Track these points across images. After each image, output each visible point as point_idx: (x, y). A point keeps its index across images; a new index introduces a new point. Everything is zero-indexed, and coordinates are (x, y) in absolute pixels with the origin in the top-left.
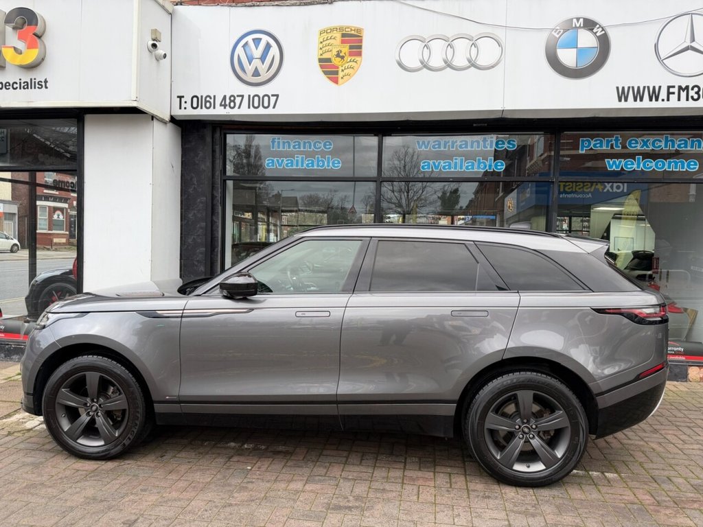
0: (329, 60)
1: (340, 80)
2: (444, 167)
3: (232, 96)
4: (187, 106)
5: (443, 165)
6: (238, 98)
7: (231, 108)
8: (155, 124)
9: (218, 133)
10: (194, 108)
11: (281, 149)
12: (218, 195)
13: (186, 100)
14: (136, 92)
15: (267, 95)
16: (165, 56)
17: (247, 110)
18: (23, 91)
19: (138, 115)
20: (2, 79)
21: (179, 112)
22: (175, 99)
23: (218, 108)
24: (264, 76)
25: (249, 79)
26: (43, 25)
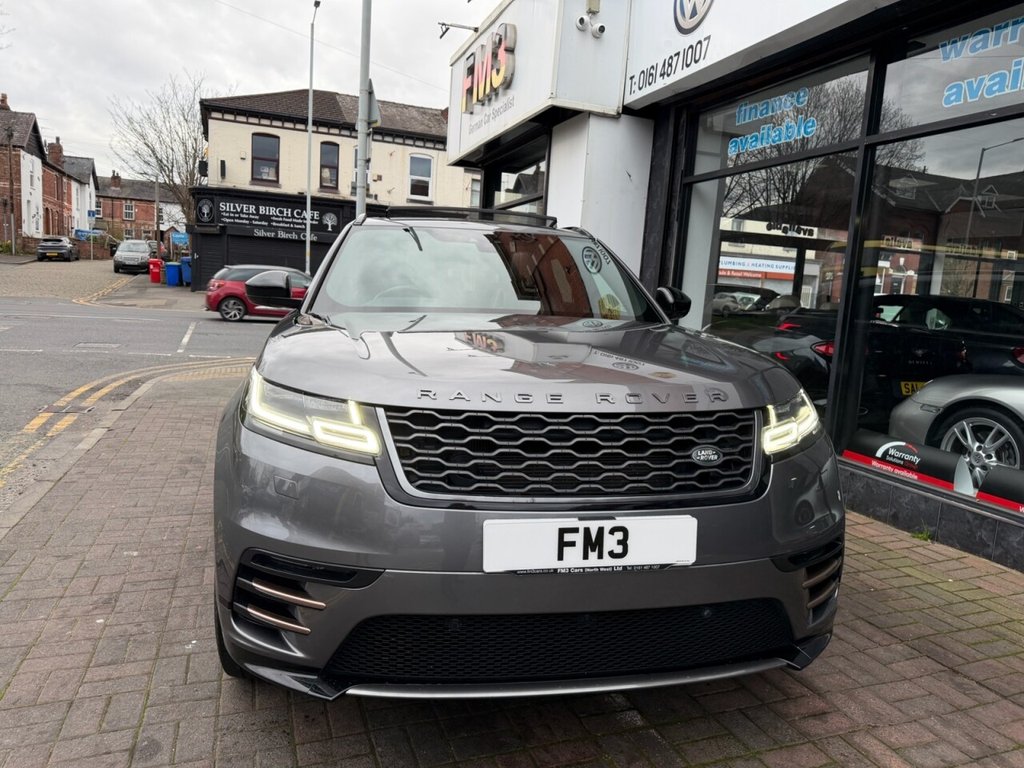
2: (990, 91)
3: (671, 58)
4: (635, 88)
5: (988, 84)
6: (675, 59)
7: (668, 75)
8: (593, 122)
9: (684, 116)
10: (640, 89)
11: (747, 121)
12: (676, 207)
13: (636, 80)
14: (552, 86)
15: (700, 42)
16: (602, 29)
17: (680, 74)
18: (504, 114)
19: (580, 116)
20: (496, 104)
21: (629, 99)
22: (629, 82)
23: (659, 79)
24: (701, 11)
25: (686, 24)
26: (513, 36)
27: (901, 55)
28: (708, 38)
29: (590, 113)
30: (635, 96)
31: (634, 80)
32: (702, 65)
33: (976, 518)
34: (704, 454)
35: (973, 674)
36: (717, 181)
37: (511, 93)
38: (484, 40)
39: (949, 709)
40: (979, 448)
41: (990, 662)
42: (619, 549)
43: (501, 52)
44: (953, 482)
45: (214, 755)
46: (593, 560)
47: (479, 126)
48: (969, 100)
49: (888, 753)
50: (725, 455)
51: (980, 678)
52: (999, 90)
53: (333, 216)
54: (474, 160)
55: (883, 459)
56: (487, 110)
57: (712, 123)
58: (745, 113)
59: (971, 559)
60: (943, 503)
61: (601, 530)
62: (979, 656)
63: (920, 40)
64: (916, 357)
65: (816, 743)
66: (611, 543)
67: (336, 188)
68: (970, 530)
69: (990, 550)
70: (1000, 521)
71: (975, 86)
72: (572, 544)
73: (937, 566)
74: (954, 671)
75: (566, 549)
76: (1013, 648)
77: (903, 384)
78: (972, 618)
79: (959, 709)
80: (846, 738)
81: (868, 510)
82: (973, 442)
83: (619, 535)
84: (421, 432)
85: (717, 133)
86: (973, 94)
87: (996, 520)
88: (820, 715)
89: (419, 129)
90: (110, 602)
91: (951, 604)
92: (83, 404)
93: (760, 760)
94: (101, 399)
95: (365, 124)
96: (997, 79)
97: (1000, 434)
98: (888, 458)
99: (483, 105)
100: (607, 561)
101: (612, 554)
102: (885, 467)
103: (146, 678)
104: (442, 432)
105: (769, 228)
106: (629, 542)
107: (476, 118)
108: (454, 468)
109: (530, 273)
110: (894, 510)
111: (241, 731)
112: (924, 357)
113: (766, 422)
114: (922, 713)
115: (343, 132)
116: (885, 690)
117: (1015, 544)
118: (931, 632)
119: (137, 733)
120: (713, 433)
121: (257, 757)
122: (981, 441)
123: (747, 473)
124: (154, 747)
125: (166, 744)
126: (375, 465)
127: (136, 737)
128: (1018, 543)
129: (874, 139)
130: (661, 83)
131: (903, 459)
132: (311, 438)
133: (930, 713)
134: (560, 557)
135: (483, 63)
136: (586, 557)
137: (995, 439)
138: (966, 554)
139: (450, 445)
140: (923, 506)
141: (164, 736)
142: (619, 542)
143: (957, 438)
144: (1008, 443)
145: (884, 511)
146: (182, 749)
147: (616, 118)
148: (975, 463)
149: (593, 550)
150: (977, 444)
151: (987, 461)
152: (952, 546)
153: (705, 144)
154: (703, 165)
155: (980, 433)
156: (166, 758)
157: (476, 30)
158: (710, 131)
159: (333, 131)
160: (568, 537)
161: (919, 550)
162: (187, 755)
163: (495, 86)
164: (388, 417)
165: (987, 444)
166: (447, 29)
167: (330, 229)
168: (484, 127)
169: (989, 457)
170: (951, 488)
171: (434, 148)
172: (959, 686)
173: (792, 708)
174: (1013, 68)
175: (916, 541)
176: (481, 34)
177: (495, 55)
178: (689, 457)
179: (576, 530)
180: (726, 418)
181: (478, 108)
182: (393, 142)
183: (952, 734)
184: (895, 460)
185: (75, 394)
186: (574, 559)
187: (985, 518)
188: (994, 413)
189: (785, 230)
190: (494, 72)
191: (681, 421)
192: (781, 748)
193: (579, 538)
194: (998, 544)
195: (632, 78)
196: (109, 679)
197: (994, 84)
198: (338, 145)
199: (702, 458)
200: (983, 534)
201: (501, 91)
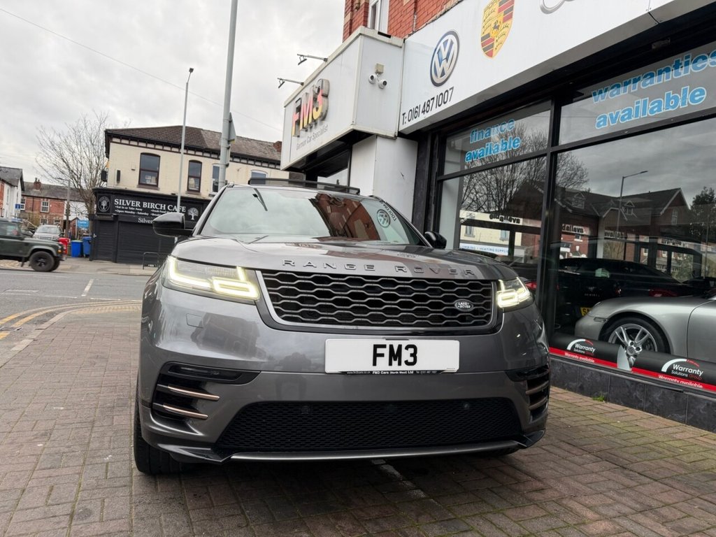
0: (488, 35)
1: (494, 52)
2: (623, 119)
3: (429, 101)
4: (406, 120)
5: (622, 115)
6: (431, 102)
7: (427, 112)
8: (379, 142)
9: (437, 138)
10: (409, 121)
11: (477, 140)
12: (433, 195)
13: (406, 115)
14: (353, 117)
15: (447, 91)
16: (385, 83)
17: (435, 111)
18: (321, 136)
19: (370, 137)
20: (315, 131)
21: (402, 128)
22: (402, 117)
23: (421, 114)
24: (447, 73)
25: (438, 81)
26: (327, 87)
27: (569, 101)
28: (452, 88)
29: (377, 135)
30: (406, 125)
31: (405, 115)
32: (449, 104)
33: (632, 384)
34: (463, 305)
35: (635, 469)
36: (458, 179)
37: (325, 123)
38: (308, 90)
39: (621, 487)
40: (632, 344)
41: (645, 462)
42: (411, 360)
43: (319, 97)
44: (616, 362)
45: (131, 516)
46: (395, 366)
47: (303, 144)
48: (611, 124)
49: (585, 509)
50: (475, 305)
51: (640, 471)
52: (628, 118)
53: (195, 210)
54: (299, 167)
55: (572, 351)
56: (309, 134)
57: (454, 144)
58: (475, 136)
59: (631, 411)
60: (611, 376)
61: (400, 347)
62: (638, 460)
63: (580, 91)
64: (590, 292)
65: (537, 504)
66: (406, 355)
67: (199, 191)
68: (629, 392)
69: (642, 404)
70: (647, 385)
71: (614, 116)
72: (382, 355)
73: (610, 415)
74: (623, 468)
75: (378, 358)
76: (660, 455)
77: (582, 309)
78: (633, 441)
79: (628, 487)
80: (558, 502)
81: (564, 385)
82: (628, 340)
83: (411, 350)
84: (286, 285)
85: (458, 151)
86: (613, 120)
87: (645, 384)
88: (541, 490)
89: (258, 154)
90: (47, 434)
91: (620, 433)
92: (13, 326)
93: (503, 514)
94: (26, 323)
95: (226, 142)
96: (627, 112)
97: (644, 334)
98: (575, 350)
99: (307, 131)
100: (404, 367)
101: (407, 363)
102: (574, 356)
103: (77, 476)
104: (298, 285)
105: (491, 218)
106: (417, 355)
107: (301, 140)
108: (307, 307)
109: (342, 227)
110: (581, 383)
111: (149, 504)
112: (594, 291)
113: (498, 288)
114: (604, 489)
115: (205, 154)
116: (580, 478)
117: (657, 399)
118: (608, 447)
119: (74, 505)
120: (467, 293)
121: (162, 517)
122: (632, 340)
123: (488, 317)
124: (87, 513)
125: (97, 512)
126: (255, 305)
127: (73, 507)
128: (659, 398)
129: (556, 149)
130: (422, 117)
131: (584, 350)
132: (212, 290)
133: (610, 490)
134: (375, 364)
135: (307, 105)
136: (390, 364)
137: (641, 337)
138: (628, 408)
139: (304, 293)
140: (598, 379)
141: (94, 506)
142: (412, 355)
143: (618, 338)
144: (649, 339)
145: (575, 384)
146: (108, 513)
147: (394, 139)
148: (629, 354)
149: (395, 360)
150: (630, 341)
151: (637, 352)
152: (618, 404)
153: (450, 156)
154: (449, 169)
155: (632, 333)
156: (97, 519)
157: (302, 84)
158: (453, 149)
159: (198, 153)
160: (379, 351)
161: (598, 406)
162: (111, 517)
163: (315, 118)
164: (264, 276)
165: (636, 341)
166: (283, 82)
167: (193, 219)
168: (307, 145)
169: (638, 349)
170: (616, 366)
171: (268, 167)
172: (627, 475)
173: (522, 487)
174: (635, 106)
175: (596, 402)
176: (306, 86)
177: (315, 99)
178: (453, 305)
179: (384, 346)
180: (475, 285)
181: (303, 133)
182: (240, 162)
183: (624, 499)
184: (580, 351)
185: (7, 320)
186: (383, 365)
187: (638, 383)
188: (639, 320)
189: (502, 219)
190: (315, 109)
191: (448, 284)
192: (516, 507)
193: (386, 351)
194: (647, 400)
195: (404, 114)
196: (50, 477)
197: (625, 115)
198: (201, 163)
199: (461, 307)
200: (637, 394)
201: (318, 121)
